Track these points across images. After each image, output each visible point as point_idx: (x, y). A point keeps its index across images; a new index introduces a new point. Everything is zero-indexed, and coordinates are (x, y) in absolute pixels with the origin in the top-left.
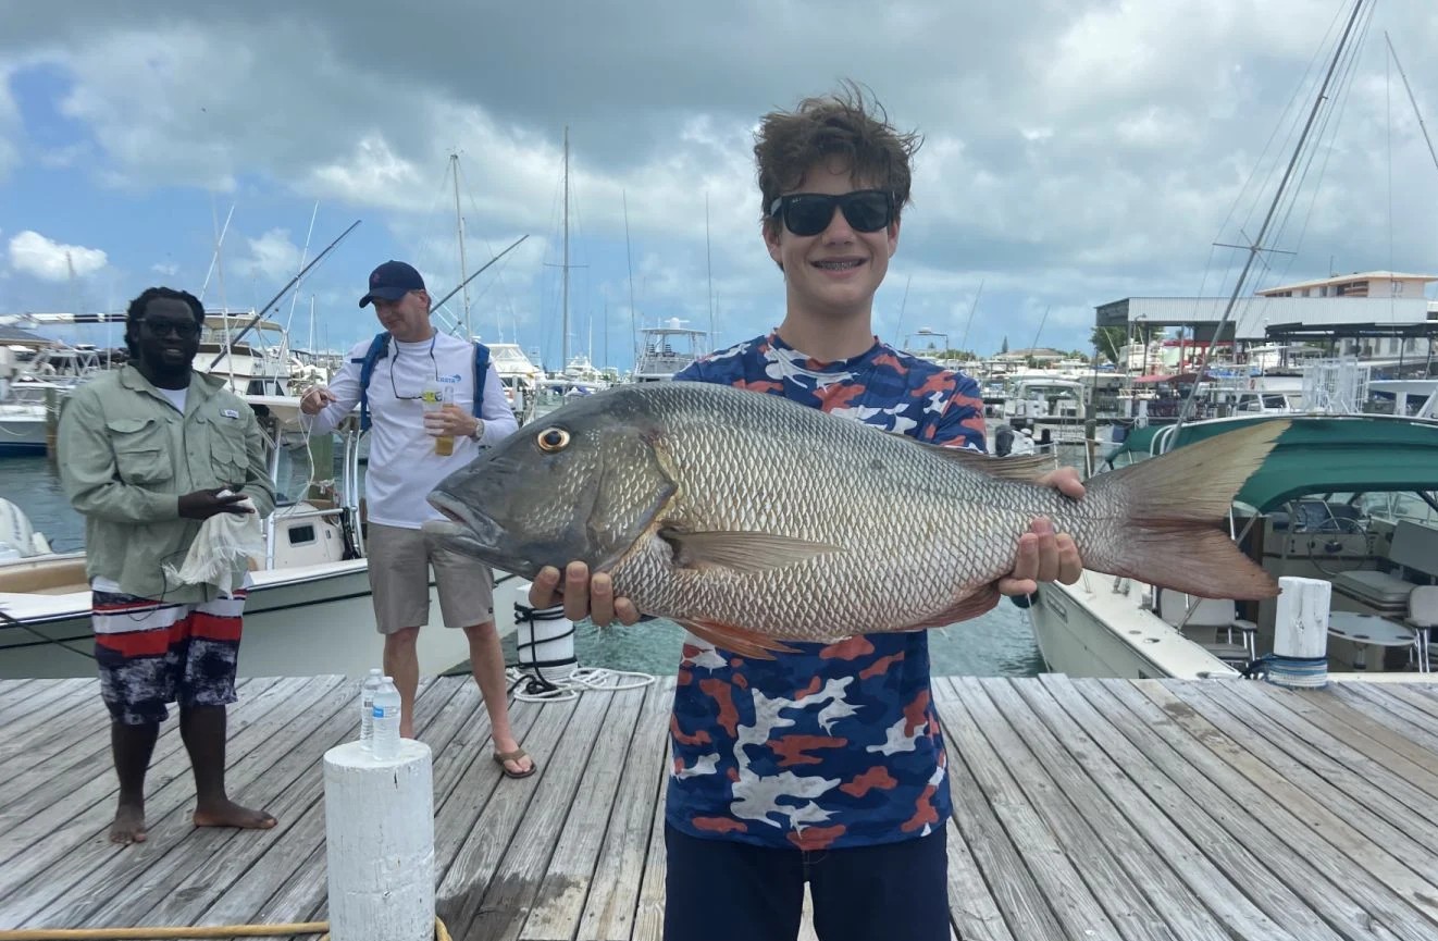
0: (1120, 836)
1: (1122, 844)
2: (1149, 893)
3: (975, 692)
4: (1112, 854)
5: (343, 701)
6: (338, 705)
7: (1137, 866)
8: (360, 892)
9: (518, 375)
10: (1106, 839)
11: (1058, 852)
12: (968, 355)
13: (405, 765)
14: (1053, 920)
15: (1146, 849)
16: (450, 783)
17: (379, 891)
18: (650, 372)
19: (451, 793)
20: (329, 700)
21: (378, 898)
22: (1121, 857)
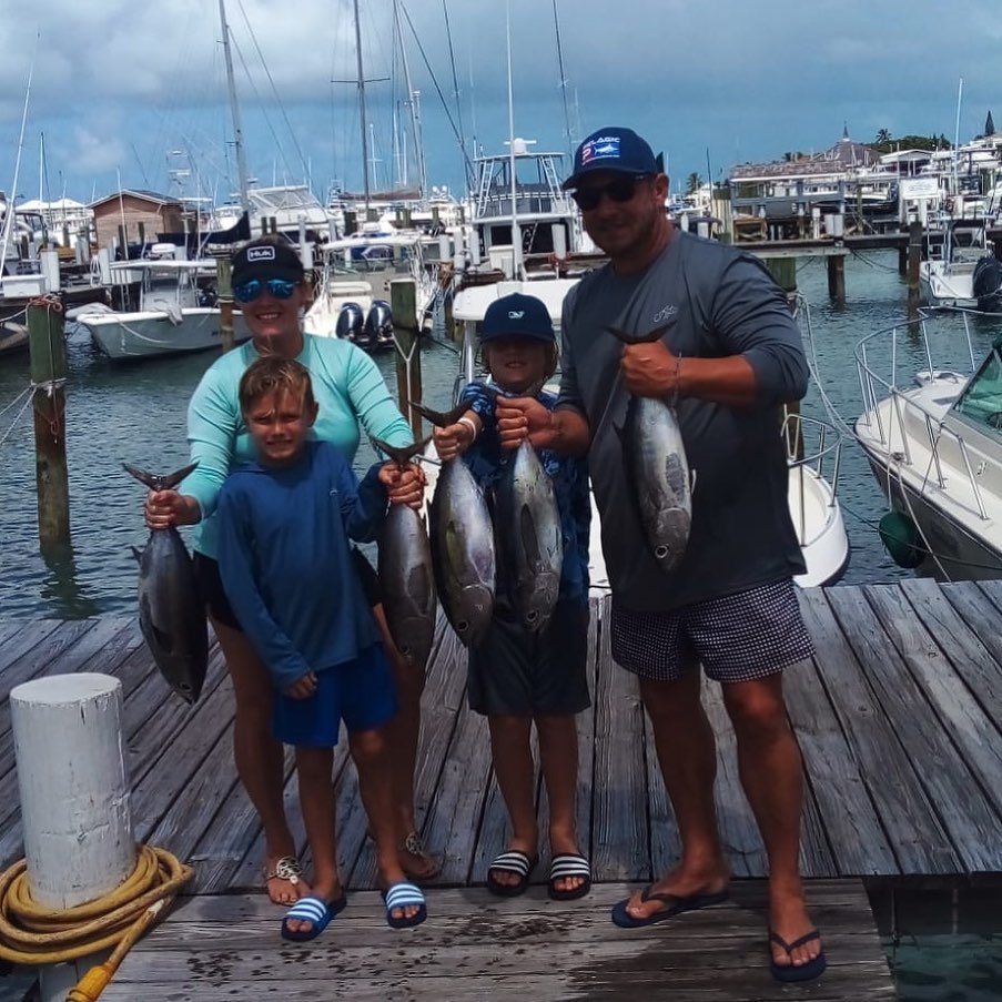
0: (937, 760)
1: (935, 768)
2: (946, 818)
3: (814, 606)
4: (920, 780)
5: (59, 648)
6: (53, 652)
7: (943, 791)
8: (55, 833)
9: (309, 227)
10: (917, 764)
11: (856, 781)
12: (935, 140)
13: (92, 699)
14: (826, 851)
15: (964, 772)
16: (171, 732)
17: (74, 832)
18: (491, 215)
19: (172, 743)
20: (43, 648)
21: (73, 839)
22: (929, 784)
